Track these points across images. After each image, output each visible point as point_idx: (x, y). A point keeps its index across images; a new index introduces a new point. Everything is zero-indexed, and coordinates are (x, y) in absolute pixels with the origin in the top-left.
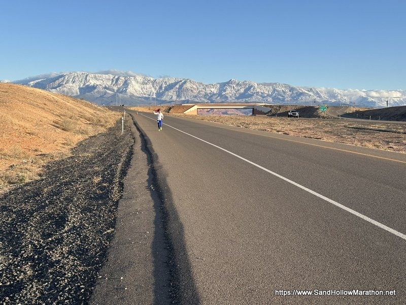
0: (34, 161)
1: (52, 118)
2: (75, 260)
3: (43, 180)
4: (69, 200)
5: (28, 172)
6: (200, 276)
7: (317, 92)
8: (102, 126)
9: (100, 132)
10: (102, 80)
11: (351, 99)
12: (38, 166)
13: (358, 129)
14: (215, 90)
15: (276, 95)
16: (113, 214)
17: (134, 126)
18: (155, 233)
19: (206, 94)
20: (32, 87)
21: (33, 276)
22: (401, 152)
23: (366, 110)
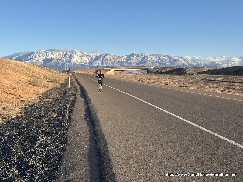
0: (17, 104)
1: (27, 79)
2: (43, 164)
3: (22, 116)
4: (38, 128)
5: (13, 112)
6: (118, 172)
7: (185, 59)
8: (57, 82)
9: (56, 86)
10: (56, 55)
11: (205, 63)
12: (19, 108)
13: (210, 81)
14: (124, 60)
15: (160, 61)
16: (65, 136)
17: (76, 82)
18: (90, 146)
19: (119, 62)
20: (14, 60)
21: (18, 174)
22: (236, 94)
23: (215, 69)
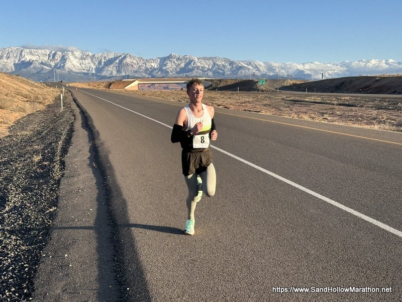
2: (17, 240)
4: (8, 180)
6: (144, 250)
7: (256, 66)
8: (40, 103)
9: (38, 109)
10: (38, 55)
11: (288, 72)
13: (295, 101)
14: (155, 65)
15: (216, 69)
16: (55, 193)
17: (73, 102)
18: (98, 210)
19: (147, 69)
23: (302, 82)
